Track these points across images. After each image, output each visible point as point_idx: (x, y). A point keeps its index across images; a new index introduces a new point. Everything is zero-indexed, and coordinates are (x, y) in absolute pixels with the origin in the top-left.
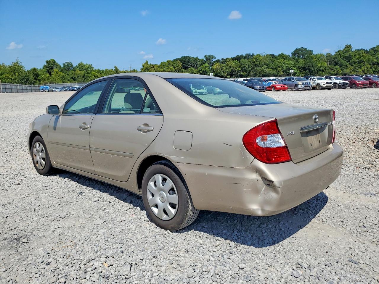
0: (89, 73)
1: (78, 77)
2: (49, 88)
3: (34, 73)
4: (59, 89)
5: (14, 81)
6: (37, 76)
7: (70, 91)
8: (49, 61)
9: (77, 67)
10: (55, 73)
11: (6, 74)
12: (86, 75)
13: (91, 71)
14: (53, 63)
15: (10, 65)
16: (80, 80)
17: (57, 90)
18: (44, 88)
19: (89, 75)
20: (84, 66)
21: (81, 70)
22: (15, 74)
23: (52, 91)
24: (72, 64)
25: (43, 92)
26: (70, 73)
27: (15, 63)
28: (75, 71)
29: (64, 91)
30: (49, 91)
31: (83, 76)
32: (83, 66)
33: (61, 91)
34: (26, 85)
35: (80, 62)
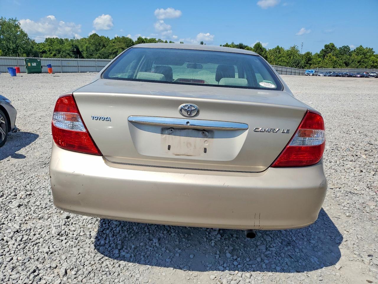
0: (367, 58)
1: (352, 62)
2: (314, 72)
3: (307, 57)
4: (323, 74)
5: (288, 64)
6: (309, 60)
7: (334, 76)
8: (328, 45)
9: (355, 51)
10: (329, 57)
11: (282, 58)
12: (362, 60)
13: (370, 56)
14: (331, 47)
15: (288, 49)
16: (354, 65)
17: (321, 75)
18: (309, 72)
19: (366, 60)
20: (363, 50)
21: (358, 55)
22: (290, 57)
23: (316, 75)
24: (349, 48)
25: (307, 75)
26: (344, 57)
27: (292, 48)
28: (350, 55)
29: (329, 76)
30: (313, 75)
31: (359, 62)
32: (361, 51)
33: (325, 76)
34: (296, 69)
35: (358, 46)
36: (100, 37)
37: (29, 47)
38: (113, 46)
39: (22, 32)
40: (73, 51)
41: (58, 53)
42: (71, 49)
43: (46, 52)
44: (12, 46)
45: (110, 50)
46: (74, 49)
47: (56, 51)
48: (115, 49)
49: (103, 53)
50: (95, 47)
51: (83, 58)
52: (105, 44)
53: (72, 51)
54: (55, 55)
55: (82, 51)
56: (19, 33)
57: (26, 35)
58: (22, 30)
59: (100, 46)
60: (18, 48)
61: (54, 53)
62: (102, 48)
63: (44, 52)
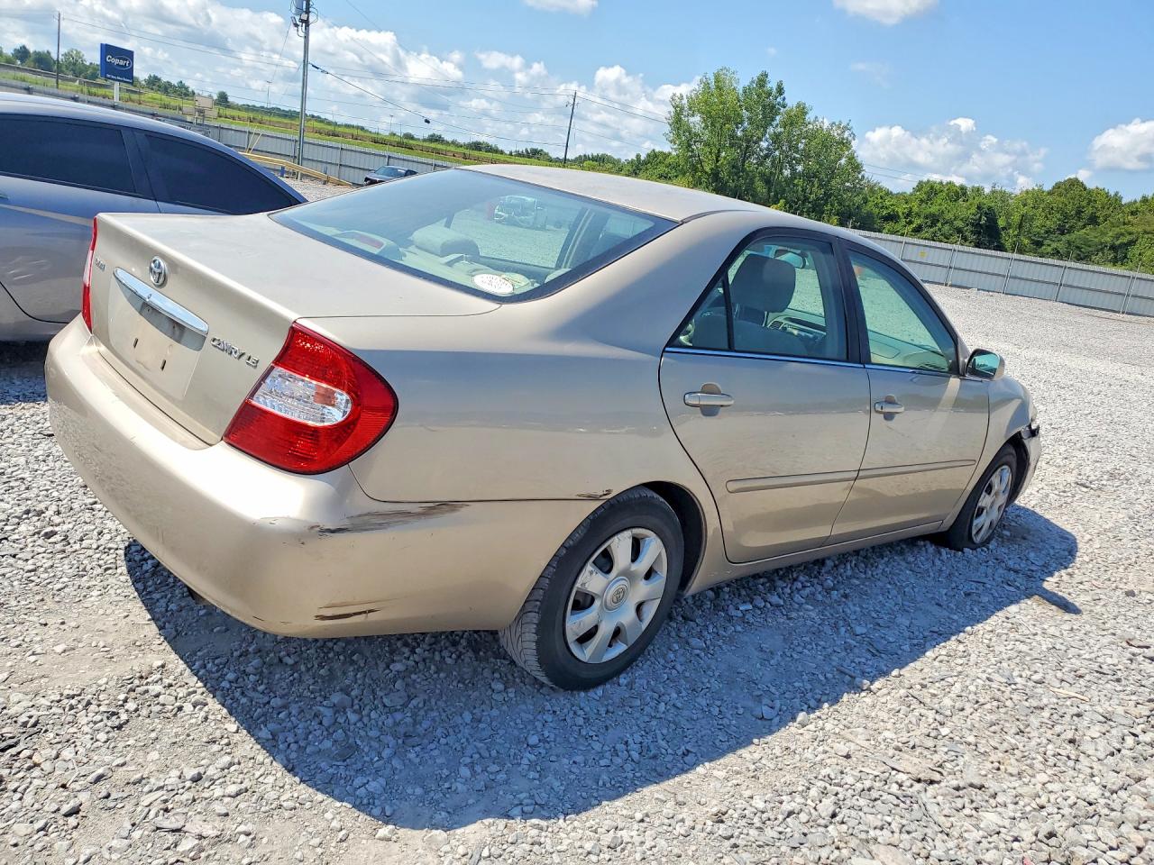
36: (1090, 192)
37: (858, 200)
38: (1124, 224)
39: (851, 159)
40: (976, 225)
41: (929, 223)
42: (971, 217)
43: (899, 216)
44: (816, 192)
45: (1110, 234)
46: (980, 217)
47: (926, 217)
48: (1130, 234)
49: (1078, 243)
50: (1059, 220)
51: (1001, 248)
52: (1098, 214)
53: (973, 225)
54: (918, 230)
55: (1004, 229)
56: (843, 161)
57: (857, 168)
58: (853, 154)
59: (1080, 219)
60: (827, 200)
61: (917, 222)
62: (1084, 226)
63: (892, 217)
